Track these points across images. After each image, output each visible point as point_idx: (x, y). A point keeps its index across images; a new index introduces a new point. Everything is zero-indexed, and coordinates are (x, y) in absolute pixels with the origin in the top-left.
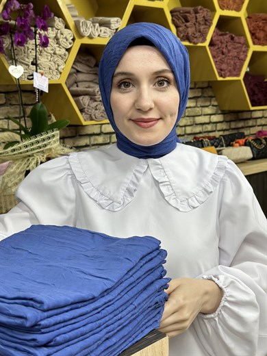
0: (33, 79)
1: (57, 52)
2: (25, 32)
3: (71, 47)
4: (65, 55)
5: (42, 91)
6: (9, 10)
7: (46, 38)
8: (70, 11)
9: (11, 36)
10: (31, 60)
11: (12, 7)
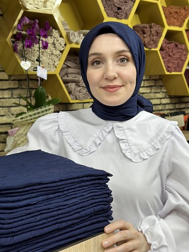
0: (36, 70)
1: (54, 53)
2: (32, 38)
3: (64, 50)
4: (59, 55)
5: (43, 79)
6: (22, 24)
7: (47, 44)
8: (63, 26)
9: (23, 41)
10: (36, 58)
11: (24, 22)
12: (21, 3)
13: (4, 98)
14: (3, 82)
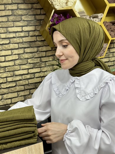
8: (79, 14)
11: (55, 17)
12: (52, 6)
13: (49, 61)
14: (49, 52)
